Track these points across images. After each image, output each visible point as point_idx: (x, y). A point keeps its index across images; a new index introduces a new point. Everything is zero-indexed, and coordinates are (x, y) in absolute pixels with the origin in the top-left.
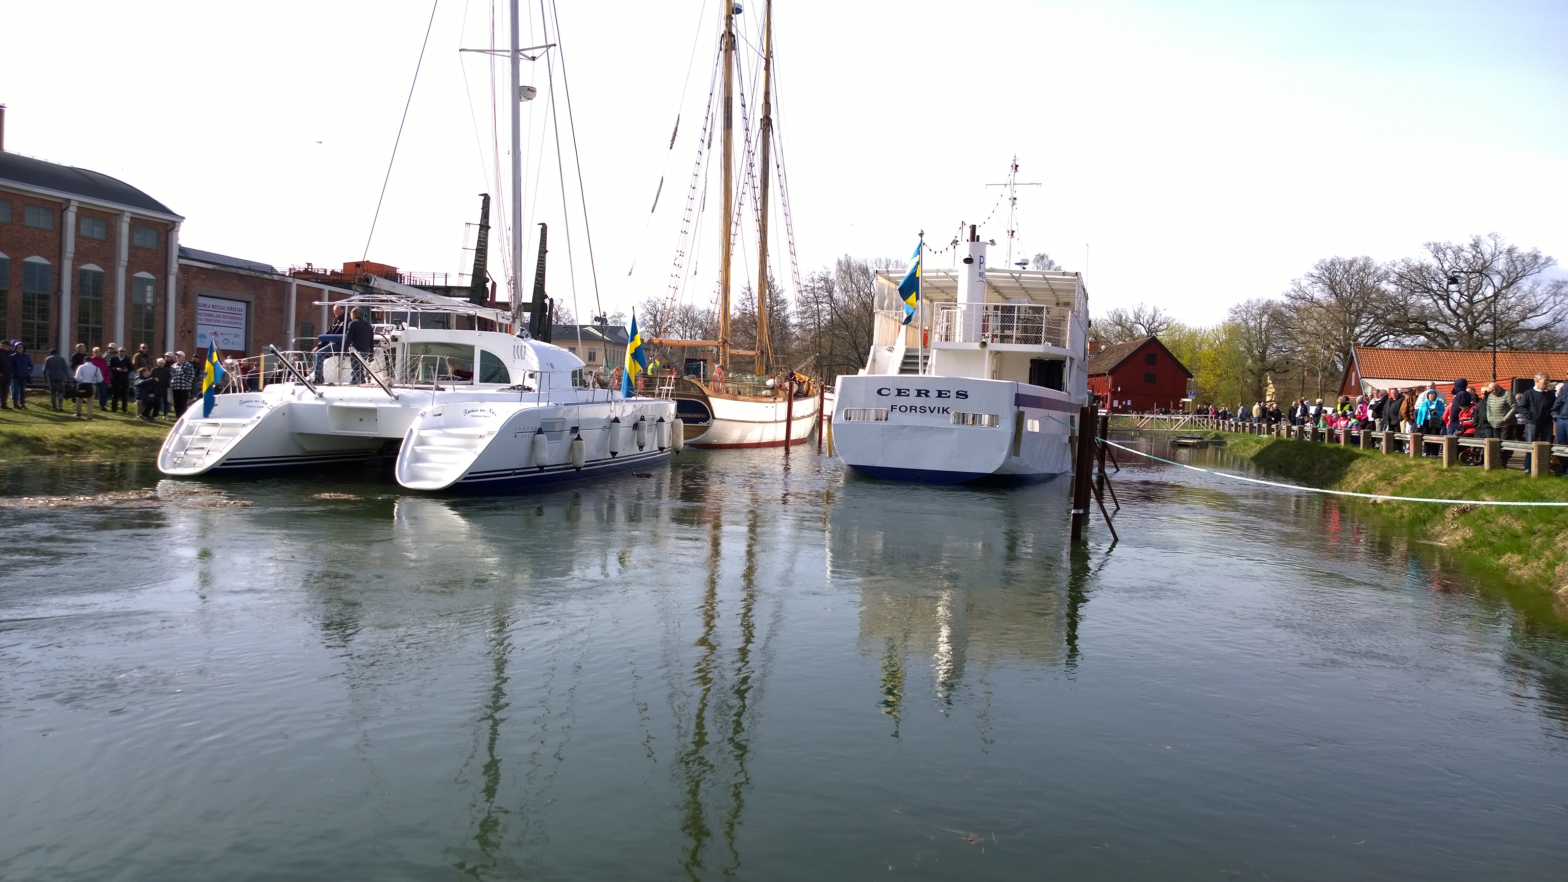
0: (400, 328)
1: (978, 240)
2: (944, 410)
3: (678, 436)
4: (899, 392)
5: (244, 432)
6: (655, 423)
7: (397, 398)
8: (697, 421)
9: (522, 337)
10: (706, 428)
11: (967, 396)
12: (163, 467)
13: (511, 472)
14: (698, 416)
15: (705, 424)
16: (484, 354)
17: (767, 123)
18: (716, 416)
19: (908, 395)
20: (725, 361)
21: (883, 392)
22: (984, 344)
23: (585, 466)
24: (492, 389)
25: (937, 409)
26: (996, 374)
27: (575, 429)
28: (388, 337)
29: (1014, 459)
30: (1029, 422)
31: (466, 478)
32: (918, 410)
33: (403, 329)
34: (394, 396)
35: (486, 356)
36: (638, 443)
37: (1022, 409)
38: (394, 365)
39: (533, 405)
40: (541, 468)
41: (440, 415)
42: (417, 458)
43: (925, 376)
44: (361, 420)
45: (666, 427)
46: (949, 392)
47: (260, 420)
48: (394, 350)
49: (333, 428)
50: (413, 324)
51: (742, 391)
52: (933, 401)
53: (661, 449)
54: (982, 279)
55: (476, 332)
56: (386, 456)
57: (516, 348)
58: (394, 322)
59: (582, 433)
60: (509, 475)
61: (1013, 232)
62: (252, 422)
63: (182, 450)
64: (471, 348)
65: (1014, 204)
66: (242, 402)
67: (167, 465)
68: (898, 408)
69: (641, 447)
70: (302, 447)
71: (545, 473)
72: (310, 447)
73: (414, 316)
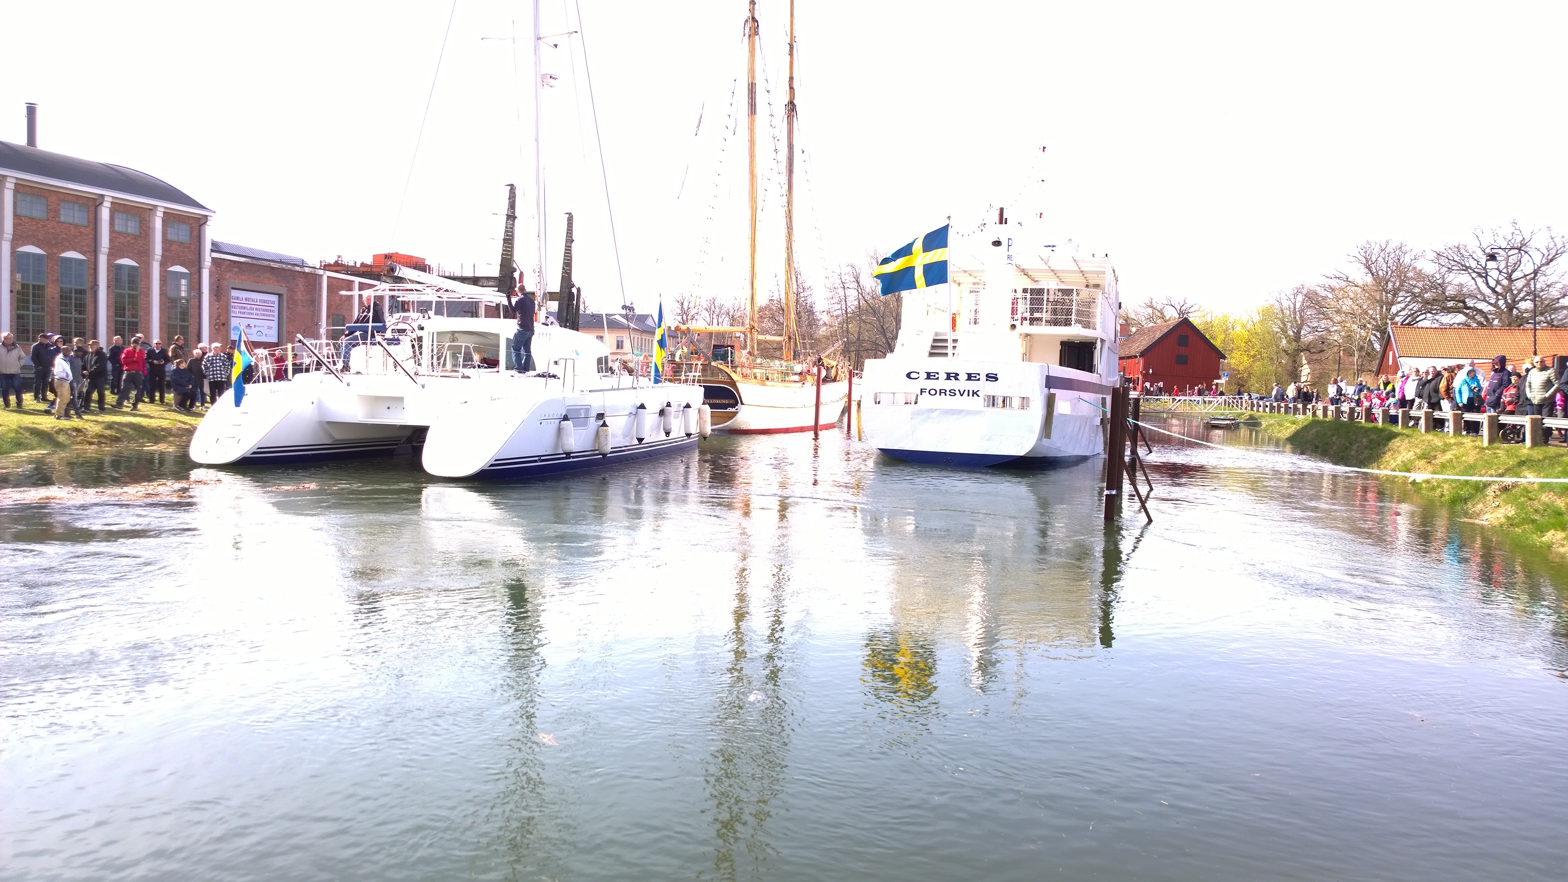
0: (427, 316)
1: (1007, 221)
2: (974, 393)
3: (705, 422)
4: (929, 376)
6: (682, 409)
7: (423, 386)
8: (725, 406)
9: (547, 325)
10: (735, 414)
11: (997, 379)
12: (196, 456)
13: (537, 458)
14: (726, 402)
15: (733, 410)
17: (791, 107)
18: (743, 402)
19: (938, 379)
20: (753, 347)
21: (912, 375)
22: (1013, 327)
23: (611, 453)
25: (966, 392)
26: (1027, 356)
27: (600, 416)
28: (414, 325)
29: (1045, 441)
30: (1061, 404)
31: (493, 465)
32: (948, 393)
33: (429, 318)
34: (420, 385)
36: (664, 429)
37: (1052, 391)
38: (421, 353)
39: (558, 392)
40: (568, 454)
43: (954, 359)
44: (389, 408)
45: (693, 414)
48: (420, 339)
49: (362, 417)
50: (439, 312)
51: (770, 377)
52: (963, 384)
53: (688, 435)
54: (1010, 262)
56: (415, 444)
58: (421, 311)
59: (608, 420)
60: (536, 461)
64: (497, 336)
66: (272, 392)
67: (199, 455)
68: (927, 391)
69: (667, 434)
70: (331, 436)
71: (571, 460)
72: (339, 436)
73: (439, 304)
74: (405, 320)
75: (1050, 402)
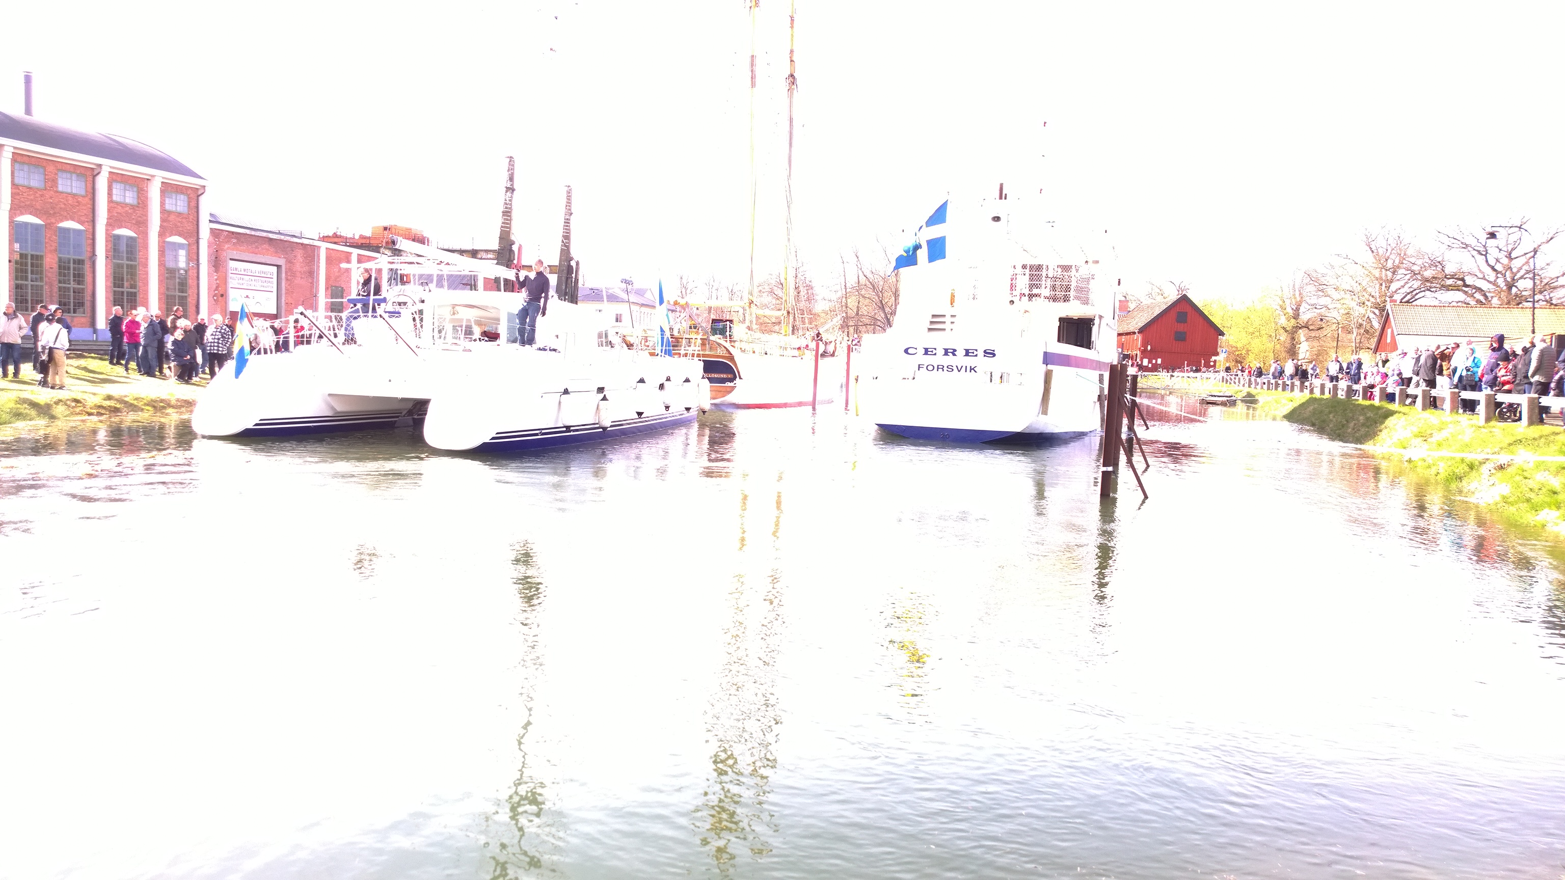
0: (427, 289)
2: (971, 369)
3: (704, 397)
6: (681, 383)
8: (723, 381)
10: (733, 388)
11: (994, 355)
12: (197, 427)
13: (539, 432)
14: (725, 376)
15: (731, 384)
17: (792, 80)
18: (742, 376)
20: (751, 322)
21: (910, 351)
22: (1012, 303)
23: (611, 426)
25: (964, 369)
27: (601, 390)
28: (415, 298)
29: (1042, 418)
30: (1058, 380)
31: (493, 438)
32: (945, 368)
36: (664, 403)
37: (1050, 367)
38: (422, 326)
40: (568, 428)
43: (952, 334)
44: (390, 381)
45: (692, 388)
46: (976, 350)
51: (769, 351)
52: (960, 360)
53: (688, 409)
55: (502, 294)
56: (416, 417)
58: (422, 284)
59: (608, 394)
60: (536, 435)
64: (498, 309)
67: (201, 426)
68: (925, 367)
69: (667, 408)
70: (333, 408)
71: (572, 433)
72: (340, 407)
73: (440, 278)
74: (405, 293)
75: (1048, 379)
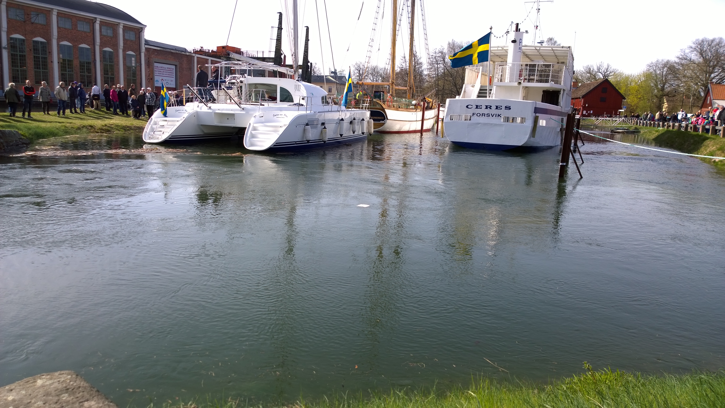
0: (244, 77)
1: (519, 31)
2: (498, 115)
3: (371, 127)
4: (477, 107)
5: (178, 124)
6: (360, 121)
7: (243, 109)
8: (379, 120)
9: (299, 81)
10: (384, 124)
11: (510, 109)
12: (145, 139)
13: (294, 143)
14: (380, 118)
15: (383, 122)
16: (282, 89)
18: (388, 118)
19: (481, 108)
20: (392, 92)
21: (469, 107)
22: (520, 83)
23: (328, 141)
24: (285, 105)
25: (495, 115)
26: (525, 97)
27: (323, 124)
28: (238, 81)
29: (532, 139)
30: (541, 121)
31: (274, 146)
32: (486, 115)
33: (245, 77)
34: (242, 108)
35: (283, 90)
36: (352, 130)
37: (537, 115)
38: (242, 94)
39: (304, 112)
40: (308, 141)
41: (262, 117)
42: (253, 136)
43: (490, 99)
44: (228, 119)
45: (365, 123)
46: (501, 106)
47: (185, 118)
48: (241, 87)
49: (216, 123)
50: (249, 75)
51: (401, 106)
52: (494, 111)
53: (363, 133)
54: (520, 51)
55: (278, 79)
56: (239, 136)
57: (296, 86)
59: (326, 126)
60: (294, 144)
61: (537, 26)
62: (181, 120)
63: (153, 132)
64: (276, 86)
65: (538, 12)
66: (177, 111)
67: (147, 138)
68: (476, 114)
69: (354, 132)
70: (203, 131)
71: (310, 144)
72: (206, 131)
73: (250, 71)
74: (234, 78)
75: (536, 121)
